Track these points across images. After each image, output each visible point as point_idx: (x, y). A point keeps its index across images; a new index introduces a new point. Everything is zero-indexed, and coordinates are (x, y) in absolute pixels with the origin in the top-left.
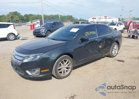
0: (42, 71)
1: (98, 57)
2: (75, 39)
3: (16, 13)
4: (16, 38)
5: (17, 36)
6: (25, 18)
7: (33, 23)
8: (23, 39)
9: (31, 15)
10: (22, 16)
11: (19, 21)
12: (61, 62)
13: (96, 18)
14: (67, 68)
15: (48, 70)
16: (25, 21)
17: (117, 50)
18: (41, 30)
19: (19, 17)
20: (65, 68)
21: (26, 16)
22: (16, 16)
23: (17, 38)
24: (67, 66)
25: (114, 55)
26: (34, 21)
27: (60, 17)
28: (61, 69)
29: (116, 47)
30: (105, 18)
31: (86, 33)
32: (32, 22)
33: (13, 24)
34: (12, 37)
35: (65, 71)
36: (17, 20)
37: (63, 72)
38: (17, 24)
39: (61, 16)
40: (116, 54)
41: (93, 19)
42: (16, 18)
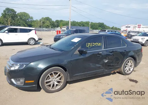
0: (26, 82)
1: (103, 73)
2: (73, 49)
3: (48, 19)
4: (36, 43)
5: (37, 41)
6: (56, 24)
7: (63, 29)
8: (44, 44)
9: (61, 21)
10: (53, 21)
11: (49, 26)
12: (50, 75)
13: (130, 27)
14: (59, 82)
15: (33, 81)
16: (55, 26)
17: (133, 66)
18: (61, 37)
19: (50, 22)
20: (55, 82)
21: (57, 21)
22: (48, 22)
23: (38, 43)
24: (58, 79)
25: (128, 73)
26: (63, 27)
27: (90, 24)
28: (50, 82)
29: (131, 63)
30: (139, 27)
31: (88, 44)
32: (61, 28)
33: (35, 30)
34: (32, 42)
35: (55, 85)
36: (47, 26)
37: (52, 86)
38: (47, 29)
39: (92, 23)
40: (130, 72)
41: (126, 27)
42: (48, 23)
